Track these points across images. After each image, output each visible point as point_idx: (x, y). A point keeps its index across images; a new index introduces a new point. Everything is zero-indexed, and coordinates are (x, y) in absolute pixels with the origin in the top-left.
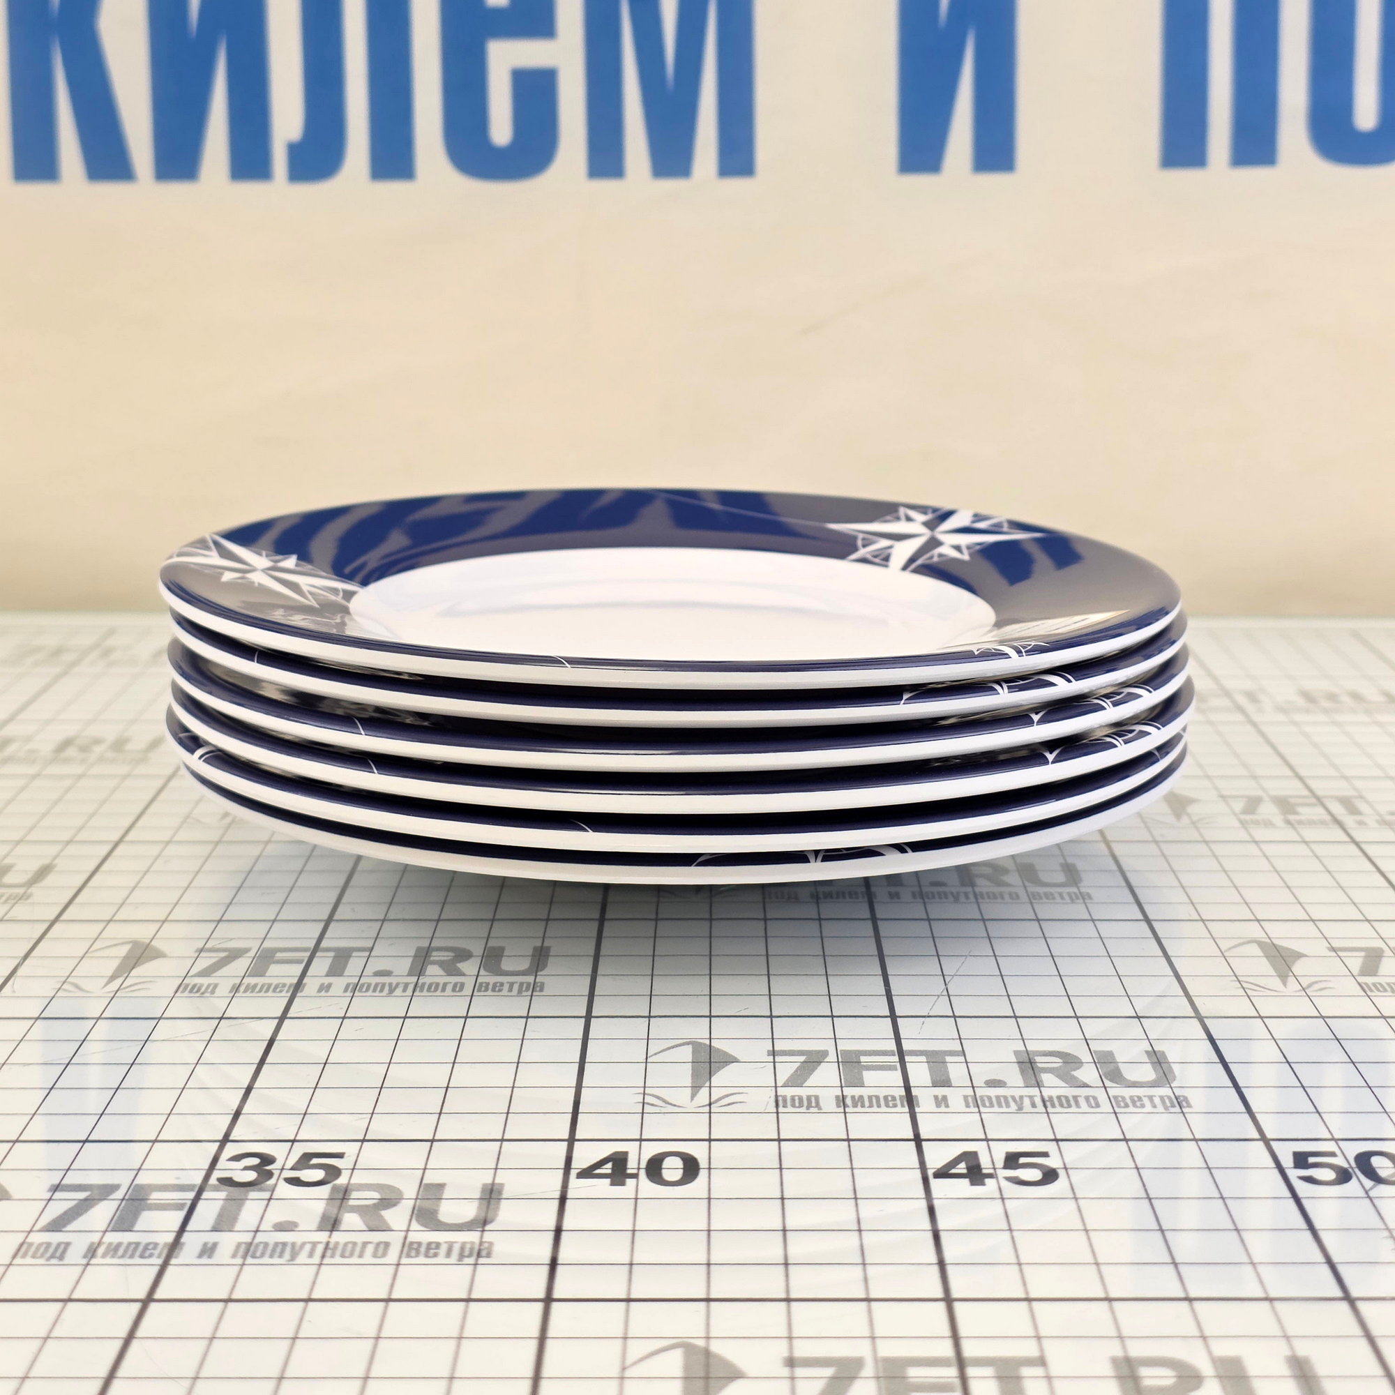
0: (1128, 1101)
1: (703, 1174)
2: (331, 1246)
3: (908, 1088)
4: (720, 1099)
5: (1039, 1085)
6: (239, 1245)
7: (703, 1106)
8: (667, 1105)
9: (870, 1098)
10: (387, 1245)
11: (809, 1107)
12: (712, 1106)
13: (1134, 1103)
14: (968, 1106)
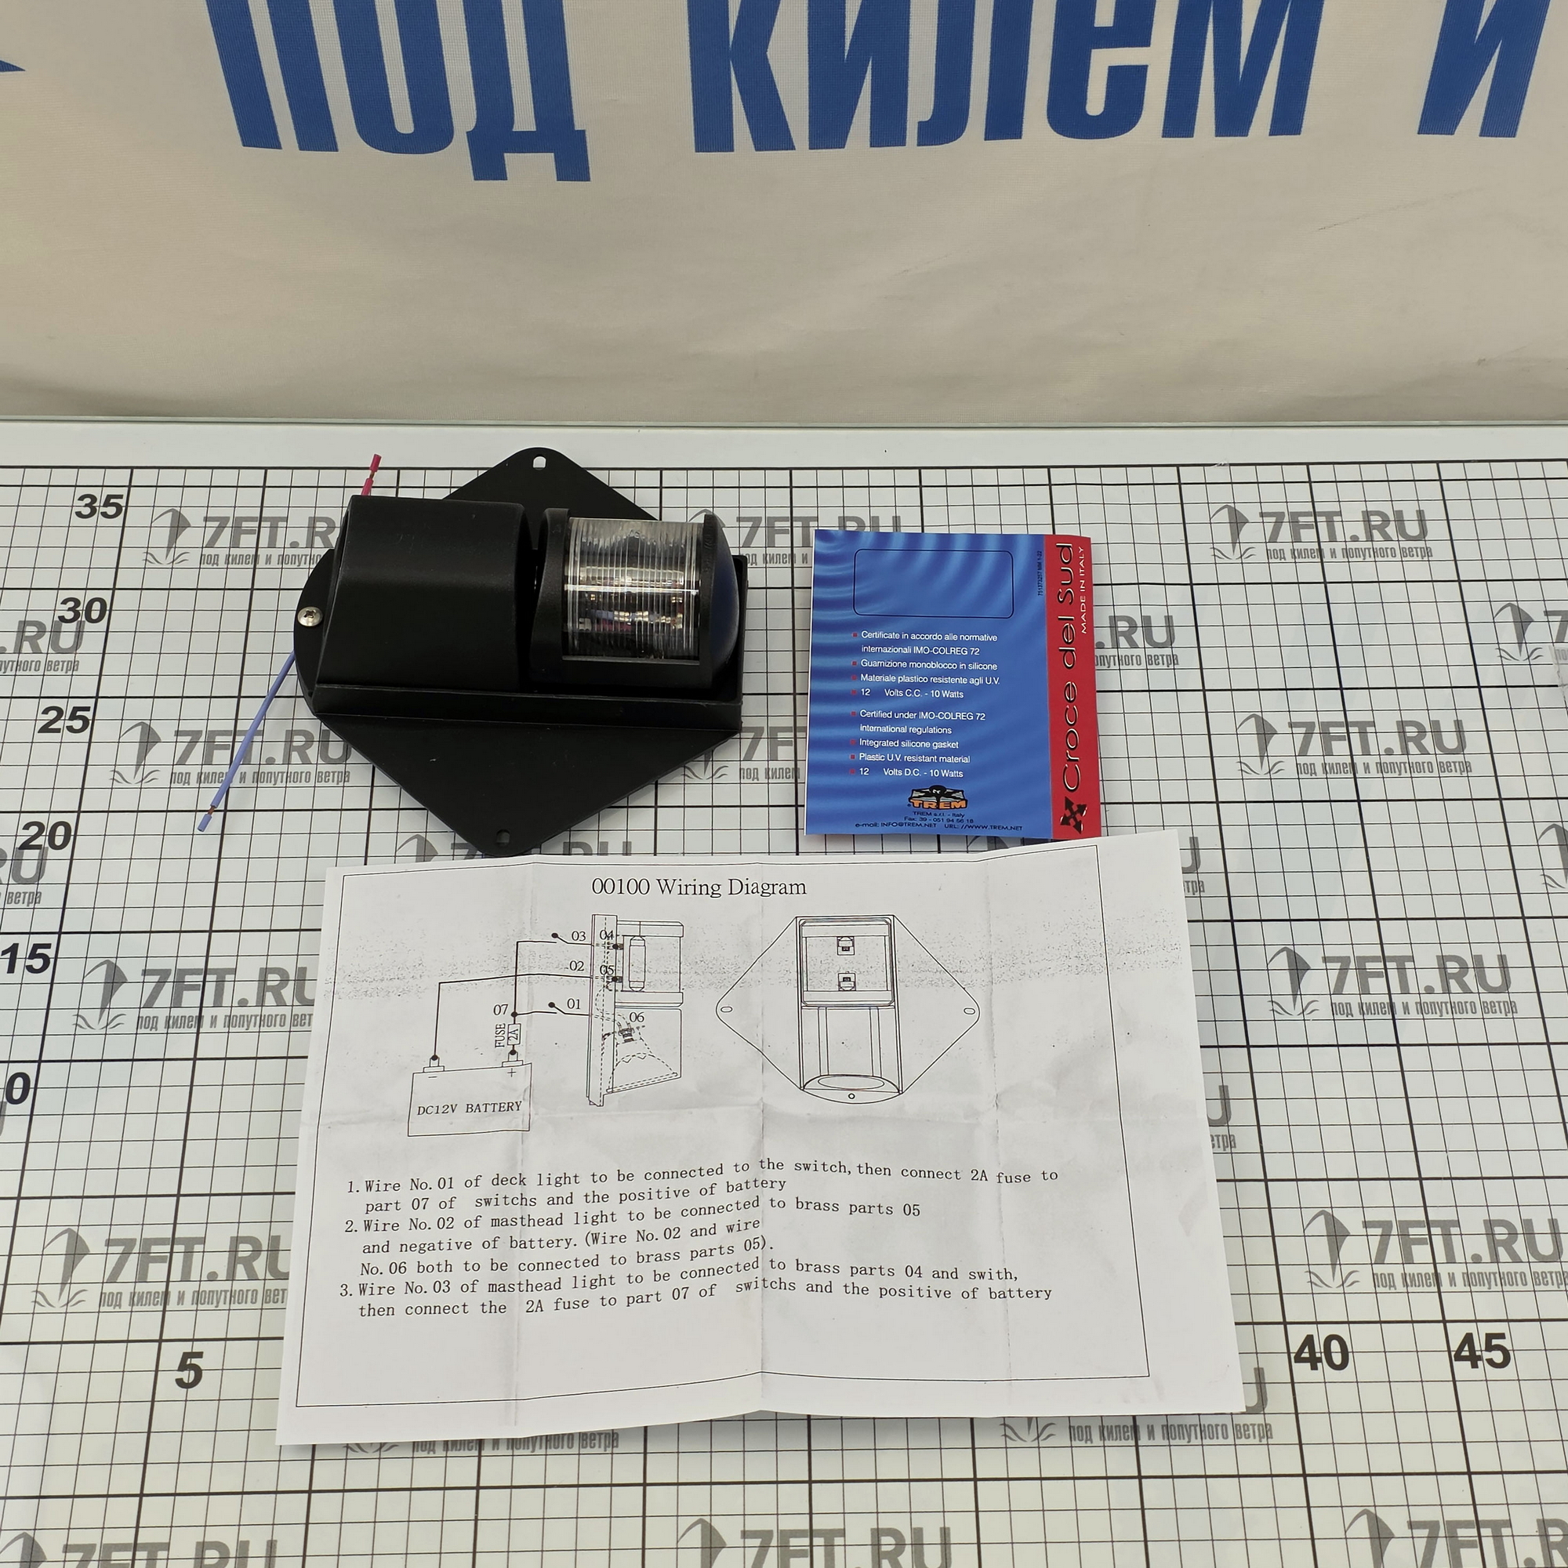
0: (1541, 1278)
1: (1350, 1355)
2: (1202, 1429)
3: (1435, 1264)
4: (1347, 1278)
5: (1498, 1262)
6: (1163, 1426)
7: (1340, 1286)
8: (1323, 1285)
9: (1418, 1274)
10: (1226, 1426)
11: (1390, 1287)
12: (1345, 1285)
13: (1543, 1279)
14: (1465, 1285)
